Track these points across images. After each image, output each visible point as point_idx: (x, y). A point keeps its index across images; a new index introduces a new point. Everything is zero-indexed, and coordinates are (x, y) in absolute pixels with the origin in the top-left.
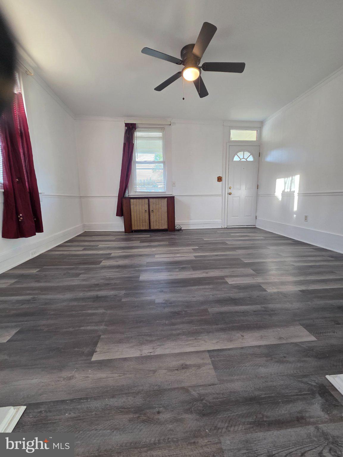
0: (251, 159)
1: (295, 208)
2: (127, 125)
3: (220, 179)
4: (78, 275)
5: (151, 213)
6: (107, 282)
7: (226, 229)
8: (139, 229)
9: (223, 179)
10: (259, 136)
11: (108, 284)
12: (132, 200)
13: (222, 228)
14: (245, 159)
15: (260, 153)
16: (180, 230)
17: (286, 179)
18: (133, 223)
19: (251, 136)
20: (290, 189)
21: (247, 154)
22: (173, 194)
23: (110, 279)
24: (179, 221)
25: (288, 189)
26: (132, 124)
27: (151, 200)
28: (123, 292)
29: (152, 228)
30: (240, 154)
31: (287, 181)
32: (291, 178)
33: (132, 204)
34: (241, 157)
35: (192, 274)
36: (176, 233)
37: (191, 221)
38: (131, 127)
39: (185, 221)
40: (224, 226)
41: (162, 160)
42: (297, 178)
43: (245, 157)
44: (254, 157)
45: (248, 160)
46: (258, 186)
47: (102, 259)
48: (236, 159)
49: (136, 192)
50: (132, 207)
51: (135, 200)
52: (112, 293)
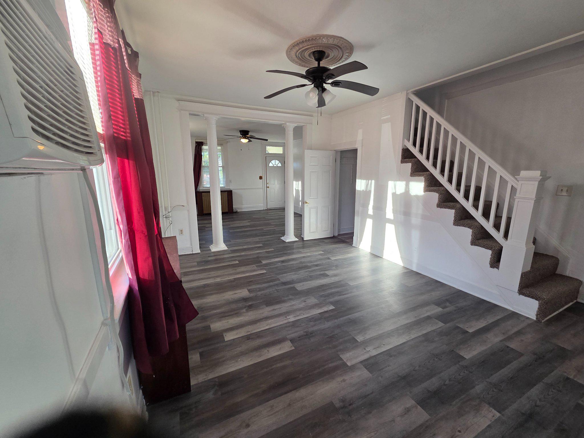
0: (280, 165)
1: (300, 199)
2: (196, 142)
3: (261, 178)
7: (267, 210)
8: (208, 213)
9: (263, 178)
10: (284, 151)
12: (203, 194)
13: (264, 210)
15: (284, 161)
16: (236, 212)
17: (296, 182)
18: (204, 209)
19: (278, 150)
21: (277, 162)
22: (231, 188)
24: (235, 206)
25: (297, 188)
26: (200, 142)
30: (273, 162)
32: (298, 182)
33: (203, 196)
34: (274, 164)
36: (234, 214)
37: (244, 206)
38: (200, 144)
39: (240, 206)
40: (265, 208)
41: (221, 165)
43: (276, 164)
44: (281, 164)
45: (278, 165)
46: (285, 183)
48: (271, 165)
49: (204, 187)
50: (203, 198)
51: (205, 193)
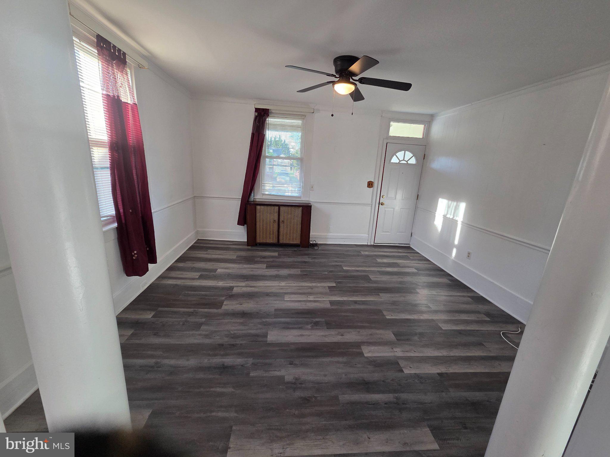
0: (413, 161)
1: (456, 242)
2: (257, 110)
3: (370, 184)
4: (198, 326)
5: (281, 225)
6: (232, 341)
8: (265, 241)
9: (375, 185)
10: (427, 132)
11: (233, 345)
12: (258, 207)
13: (367, 246)
14: (405, 161)
15: (425, 154)
16: (316, 245)
17: (450, 202)
18: (258, 235)
19: (416, 131)
20: (454, 217)
21: (409, 155)
22: (310, 199)
23: (235, 337)
24: (314, 233)
25: (451, 215)
26: (264, 110)
27: (282, 209)
28: (251, 361)
29: (281, 242)
30: (400, 154)
31: (451, 205)
32: (455, 203)
33: (258, 211)
34: (401, 159)
35: (325, 336)
36: (310, 248)
37: (330, 234)
38: (262, 113)
39: (323, 234)
40: (371, 242)
41: (299, 155)
42: (463, 206)
43: (406, 159)
44: (417, 160)
45: (409, 162)
46: (418, 197)
47: (223, 298)
48: (394, 160)
49: (263, 194)
50: (258, 215)
51: (262, 207)
52: (239, 361)
